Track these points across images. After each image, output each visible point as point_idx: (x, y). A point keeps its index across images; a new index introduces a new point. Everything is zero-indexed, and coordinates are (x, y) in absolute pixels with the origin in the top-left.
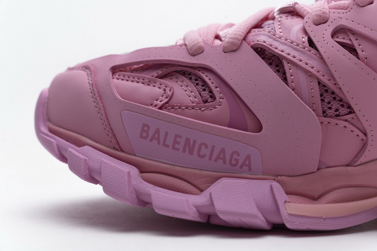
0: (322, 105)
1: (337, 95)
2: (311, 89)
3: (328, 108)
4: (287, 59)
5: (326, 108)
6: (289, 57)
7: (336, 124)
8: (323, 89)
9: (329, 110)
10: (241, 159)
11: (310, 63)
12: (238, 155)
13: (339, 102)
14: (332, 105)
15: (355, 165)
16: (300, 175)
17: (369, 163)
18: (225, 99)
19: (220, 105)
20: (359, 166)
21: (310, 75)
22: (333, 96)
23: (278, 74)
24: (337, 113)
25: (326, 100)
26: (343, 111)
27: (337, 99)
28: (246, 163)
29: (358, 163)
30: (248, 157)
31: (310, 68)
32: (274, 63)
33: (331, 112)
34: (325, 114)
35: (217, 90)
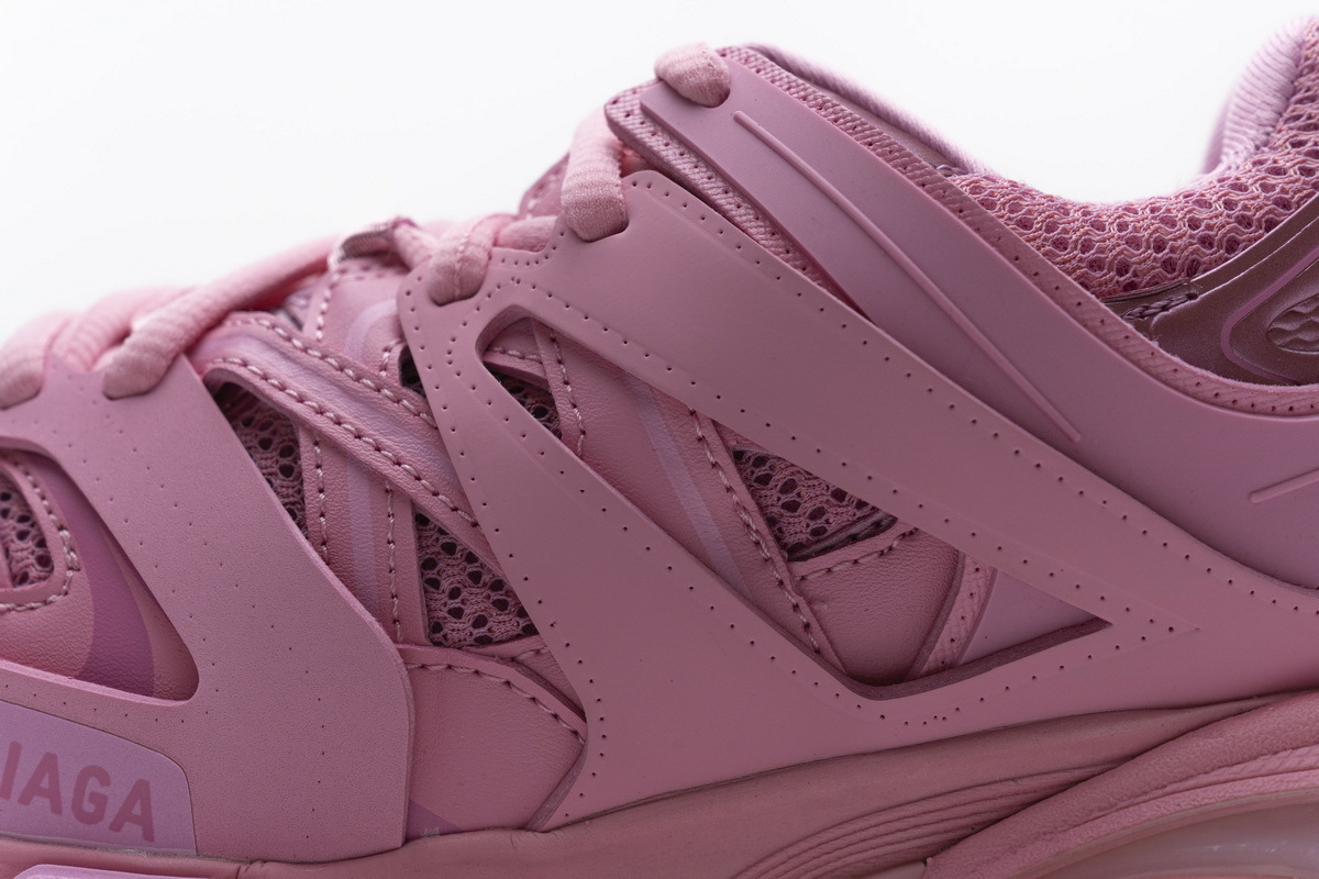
0: (432, 603)
1: (482, 566)
2: (389, 543)
3: (450, 612)
4: (311, 430)
5: (444, 613)
6: (321, 422)
7: (477, 672)
8: (438, 539)
9: (455, 620)
10: (117, 795)
11: (388, 447)
12: (105, 780)
13: (489, 592)
14: (463, 602)
15: (545, 828)
16: (337, 861)
17: (595, 822)
18: (83, 569)
19: (66, 593)
20: (557, 832)
21: (387, 491)
22: (471, 568)
23: (285, 483)
24: (482, 631)
25: (446, 585)
26: (501, 624)
27: (486, 578)
28: (134, 812)
29: (557, 818)
30: (141, 791)
31: (389, 463)
32: (276, 440)
33: (459, 628)
34: (440, 635)
35: (62, 538)
